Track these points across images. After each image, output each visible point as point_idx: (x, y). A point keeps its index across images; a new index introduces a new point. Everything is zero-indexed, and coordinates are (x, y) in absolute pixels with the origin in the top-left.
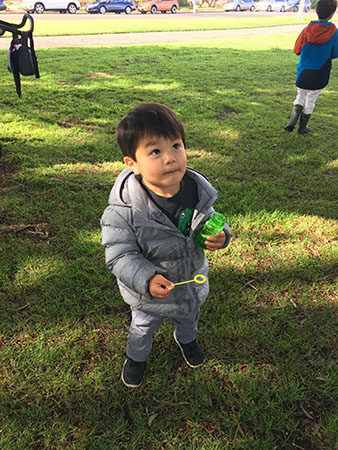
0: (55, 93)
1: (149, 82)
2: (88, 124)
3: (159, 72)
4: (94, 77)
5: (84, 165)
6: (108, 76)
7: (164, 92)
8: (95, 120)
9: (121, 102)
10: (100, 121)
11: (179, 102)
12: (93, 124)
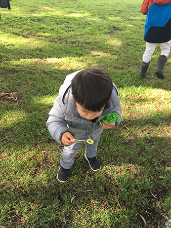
0: (21, 18)
1: (72, 12)
2: (39, 36)
3: (78, 7)
4: (43, 9)
5: (36, 60)
6: (50, 9)
7: (81, 18)
8: (43, 34)
9: (57, 24)
10: (46, 34)
11: (89, 24)
12: (42, 36)
